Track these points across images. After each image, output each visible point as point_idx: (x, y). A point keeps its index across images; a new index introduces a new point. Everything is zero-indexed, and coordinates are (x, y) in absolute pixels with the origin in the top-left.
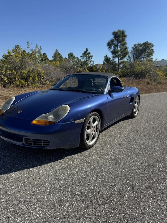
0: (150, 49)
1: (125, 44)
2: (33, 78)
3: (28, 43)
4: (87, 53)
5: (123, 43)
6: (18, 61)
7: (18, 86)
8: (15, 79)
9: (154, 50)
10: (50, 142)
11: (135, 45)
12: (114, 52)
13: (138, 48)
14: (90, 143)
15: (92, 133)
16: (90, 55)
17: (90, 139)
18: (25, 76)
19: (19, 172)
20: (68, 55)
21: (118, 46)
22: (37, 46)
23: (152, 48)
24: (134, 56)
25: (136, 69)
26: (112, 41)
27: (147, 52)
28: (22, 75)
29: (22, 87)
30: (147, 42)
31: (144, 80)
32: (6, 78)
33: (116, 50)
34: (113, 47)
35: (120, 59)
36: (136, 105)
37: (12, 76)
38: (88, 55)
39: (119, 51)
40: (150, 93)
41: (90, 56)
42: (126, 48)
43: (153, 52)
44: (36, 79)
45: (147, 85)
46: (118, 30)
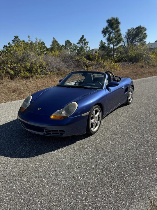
0: (143, 33)
1: (119, 30)
2: (36, 70)
3: (29, 36)
4: (83, 39)
5: (117, 30)
6: (21, 54)
7: (23, 78)
8: (20, 71)
9: (147, 34)
10: (64, 132)
11: (128, 30)
12: (109, 39)
13: (131, 33)
14: (94, 130)
15: (95, 122)
16: (86, 41)
17: (94, 127)
18: (29, 68)
19: (44, 155)
20: (65, 42)
21: (113, 33)
22: (37, 39)
23: (145, 32)
24: (128, 40)
25: (130, 54)
26: (107, 28)
27: (140, 36)
28: (26, 68)
29: (27, 78)
30: (140, 26)
31: (138, 64)
32: (12, 71)
33: (111, 37)
34: (107, 34)
35: (115, 45)
36: (130, 93)
37: (17, 69)
38: (84, 42)
39: (114, 38)
40: (144, 77)
41: (86, 43)
42: (120, 35)
43: (146, 36)
44: (39, 70)
45: (141, 69)
46: (112, 17)
